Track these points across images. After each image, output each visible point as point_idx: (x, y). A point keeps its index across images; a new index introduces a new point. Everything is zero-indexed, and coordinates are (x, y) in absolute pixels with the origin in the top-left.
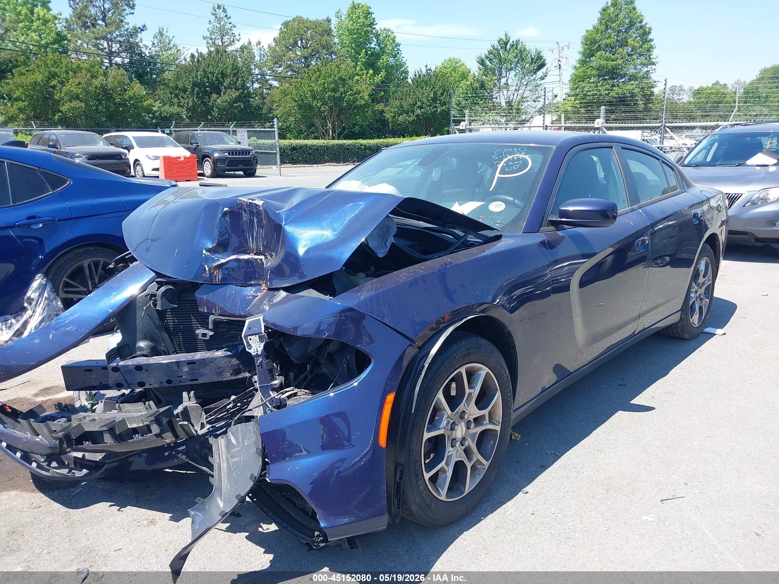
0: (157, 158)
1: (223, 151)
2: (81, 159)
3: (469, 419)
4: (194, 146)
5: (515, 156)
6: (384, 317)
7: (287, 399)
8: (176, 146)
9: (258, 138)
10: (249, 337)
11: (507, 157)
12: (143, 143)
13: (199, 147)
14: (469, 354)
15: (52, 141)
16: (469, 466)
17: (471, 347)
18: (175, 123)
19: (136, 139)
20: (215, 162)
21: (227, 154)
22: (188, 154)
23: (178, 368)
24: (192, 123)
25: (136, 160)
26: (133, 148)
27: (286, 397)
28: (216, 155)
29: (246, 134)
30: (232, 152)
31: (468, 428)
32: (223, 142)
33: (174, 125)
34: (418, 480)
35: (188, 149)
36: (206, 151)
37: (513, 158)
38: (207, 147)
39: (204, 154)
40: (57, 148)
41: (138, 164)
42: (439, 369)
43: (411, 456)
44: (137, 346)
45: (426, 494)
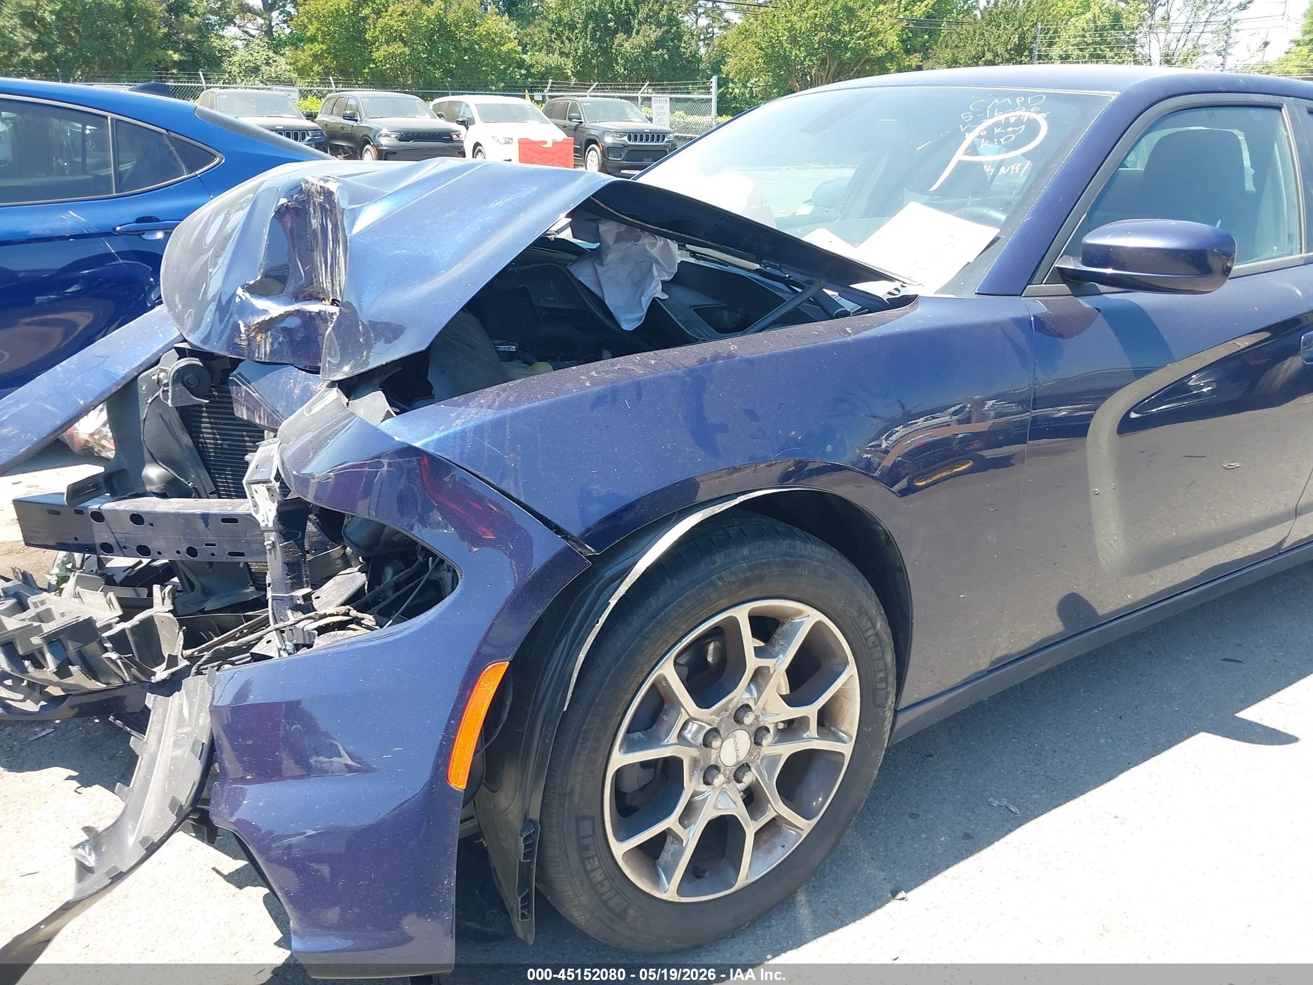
0: (509, 141)
1: (621, 133)
2: (388, 138)
3: (762, 724)
4: (574, 123)
5: (1012, 116)
6: (503, 477)
7: (316, 632)
8: (543, 122)
9: (689, 112)
10: (253, 486)
11: (994, 116)
12: (490, 115)
13: (583, 124)
14: (760, 579)
15: (351, 108)
16: (751, 828)
17: (769, 563)
18: (552, 83)
19: (481, 108)
20: (606, 152)
21: (626, 138)
22: (561, 136)
23: (206, 526)
24: (582, 85)
25: (477, 144)
26: (474, 123)
27: (315, 629)
28: (609, 140)
29: (667, 105)
30: (634, 135)
31: (757, 742)
32: (623, 116)
33: (551, 87)
34: (589, 858)
35: (564, 128)
36: (593, 132)
37: (1008, 119)
38: (594, 126)
39: (589, 137)
40: (356, 121)
41: (480, 151)
42: (662, 609)
43: (567, 805)
44: (143, 473)
45: (612, 887)
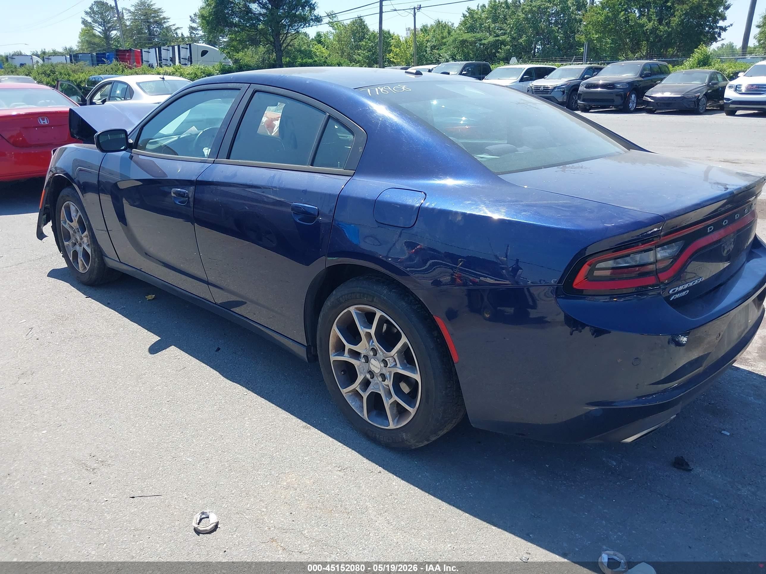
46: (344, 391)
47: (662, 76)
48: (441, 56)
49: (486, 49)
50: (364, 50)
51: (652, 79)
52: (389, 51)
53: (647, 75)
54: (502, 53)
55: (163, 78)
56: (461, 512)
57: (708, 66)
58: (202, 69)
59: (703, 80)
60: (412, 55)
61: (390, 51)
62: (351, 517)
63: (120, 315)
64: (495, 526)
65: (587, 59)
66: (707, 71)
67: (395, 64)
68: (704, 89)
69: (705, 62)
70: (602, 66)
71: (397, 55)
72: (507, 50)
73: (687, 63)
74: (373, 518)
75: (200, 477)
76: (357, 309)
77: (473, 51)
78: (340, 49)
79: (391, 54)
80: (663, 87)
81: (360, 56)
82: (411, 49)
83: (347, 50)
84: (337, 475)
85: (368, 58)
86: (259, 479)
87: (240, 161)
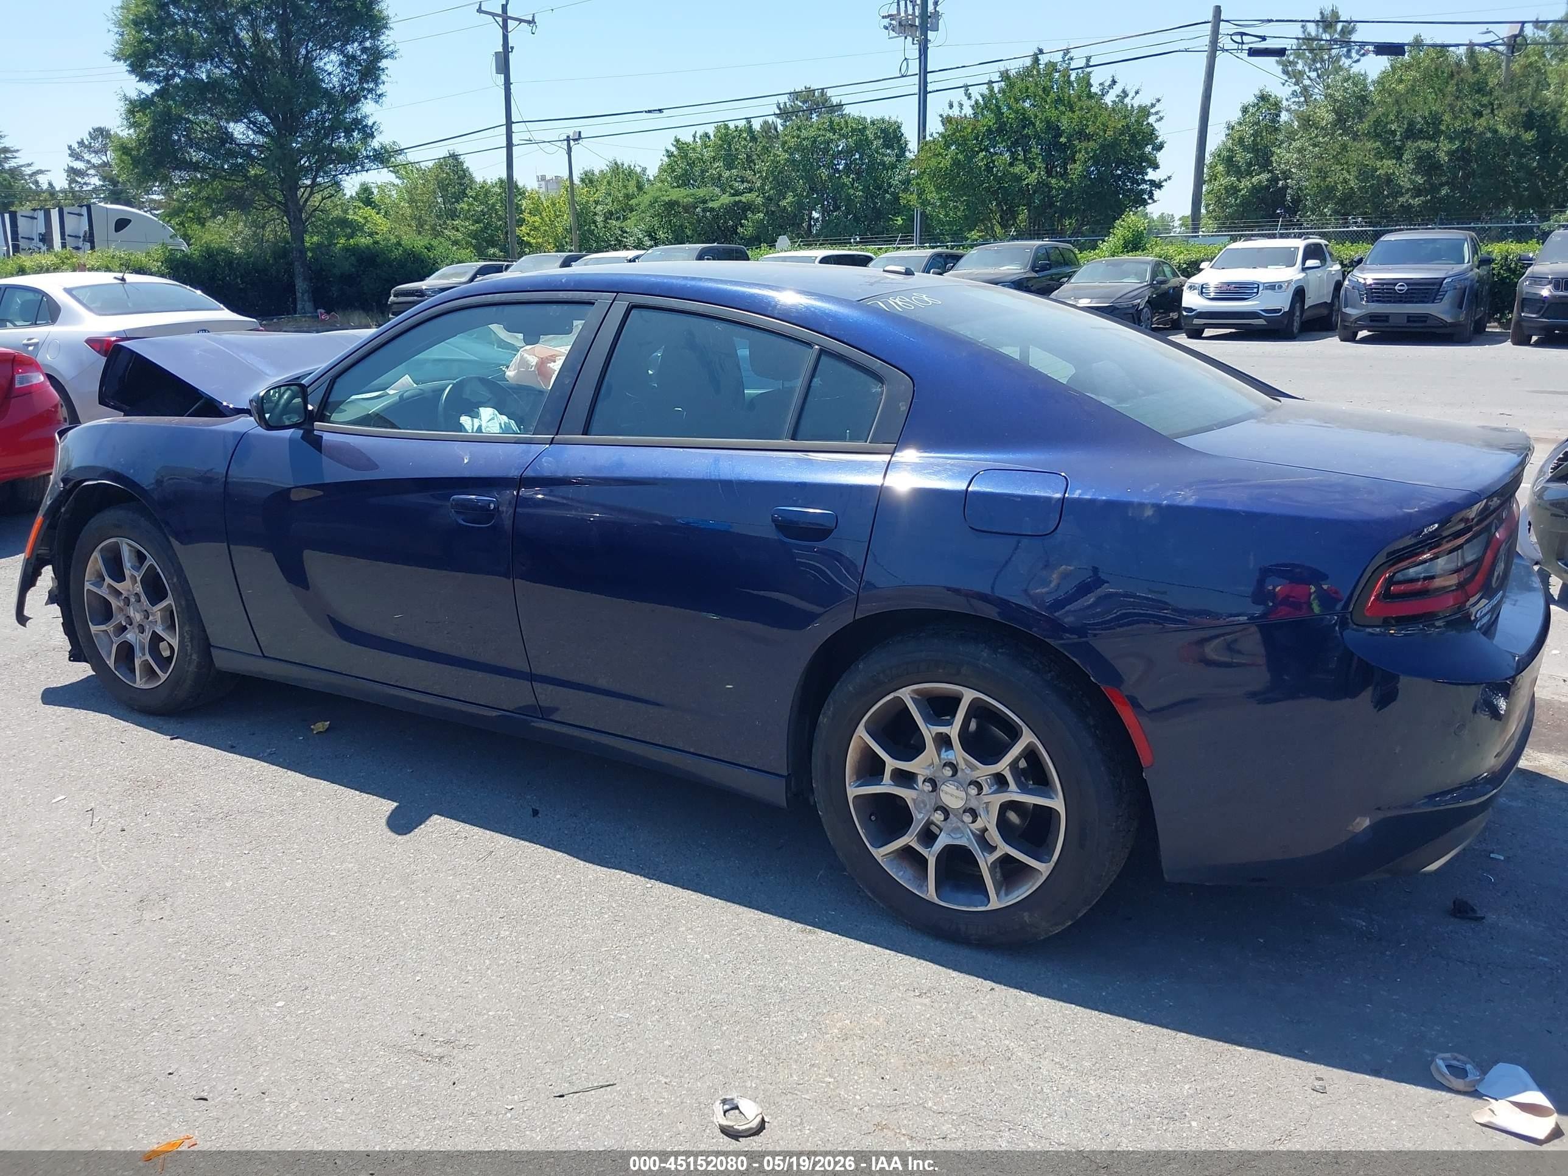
46: (880, 853)
47: (1068, 270)
48: (626, 232)
49: (717, 217)
50: (467, 219)
51: (1051, 275)
52: (518, 221)
53: (1043, 268)
54: (747, 228)
55: (123, 279)
56: (1173, 1033)
57: (1143, 251)
58: (121, 258)
59: (1140, 276)
60: (569, 231)
61: (521, 222)
62: (992, 1068)
63: (275, 767)
64: (1241, 1046)
65: (920, 239)
66: (1146, 259)
67: (538, 249)
68: (1146, 292)
69: (1135, 244)
70: (960, 252)
71: (536, 229)
72: (757, 222)
73: (1104, 246)
74: (1030, 1063)
75: (667, 1042)
76: (915, 691)
77: (691, 224)
78: (413, 217)
79: (523, 228)
80: (1074, 289)
81: (458, 230)
82: (565, 217)
83: (431, 220)
84: (921, 1004)
85: (475, 235)
86: (782, 1030)
87: (621, 437)
